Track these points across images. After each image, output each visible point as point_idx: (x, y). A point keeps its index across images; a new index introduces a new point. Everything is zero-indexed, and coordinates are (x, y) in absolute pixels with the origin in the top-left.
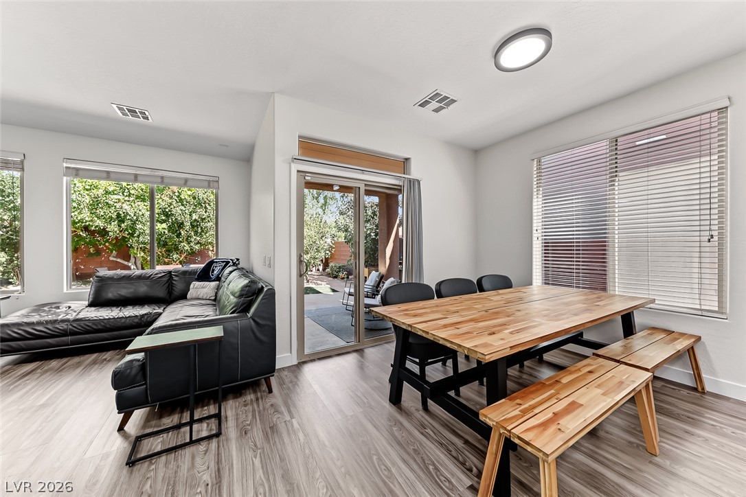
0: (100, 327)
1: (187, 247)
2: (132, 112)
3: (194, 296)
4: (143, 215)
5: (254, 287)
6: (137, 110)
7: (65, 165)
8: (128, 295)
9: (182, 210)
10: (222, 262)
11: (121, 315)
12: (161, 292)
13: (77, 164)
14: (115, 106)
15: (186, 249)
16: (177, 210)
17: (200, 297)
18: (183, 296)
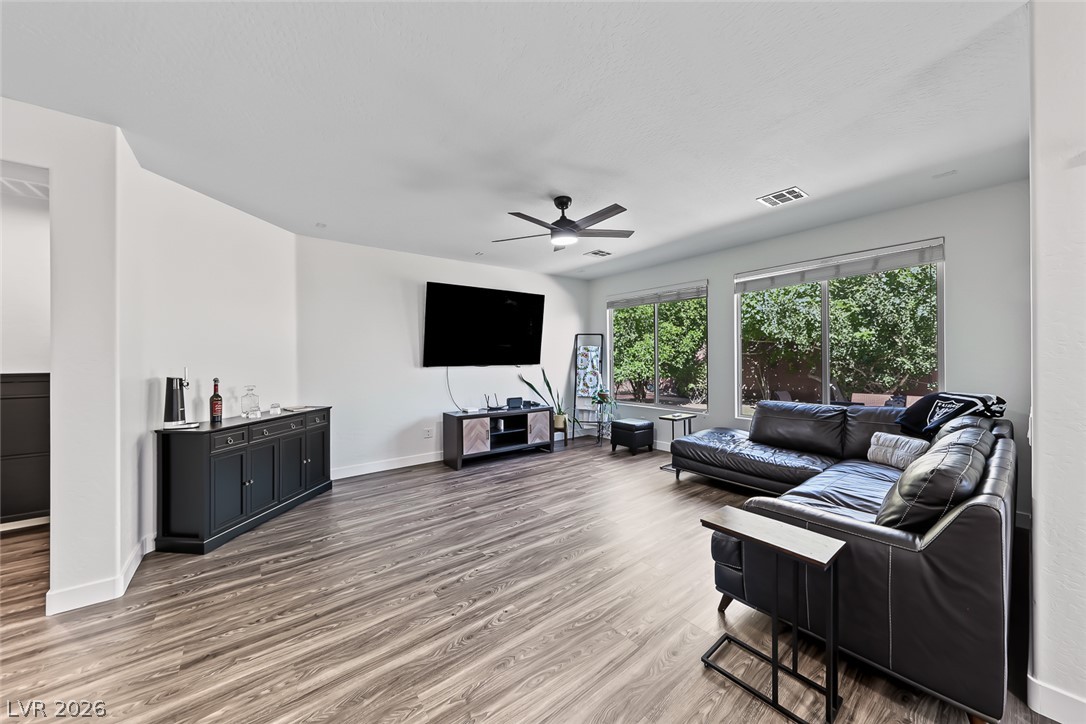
0: (751, 469)
1: (908, 365)
2: (780, 197)
3: (880, 458)
4: (836, 319)
5: (944, 485)
6: (784, 193)
7: (736, 281)
8: (788, 436)
9: (893, 304)
10: (958, 401)
11: (771, 460)
12: (829, 440)
13: (744, 277)
14: (760, 200)
15: (906, 367)
16: (886, 306)
17: (893, 462)
18: (860, 455)
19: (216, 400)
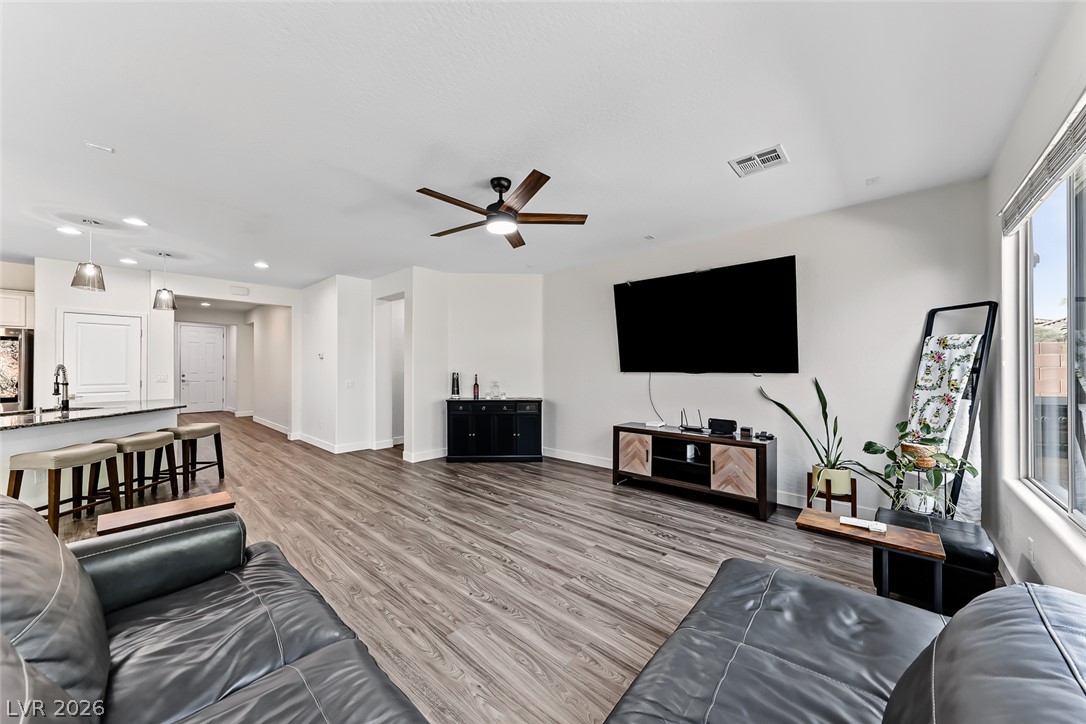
19: (476, 385)
